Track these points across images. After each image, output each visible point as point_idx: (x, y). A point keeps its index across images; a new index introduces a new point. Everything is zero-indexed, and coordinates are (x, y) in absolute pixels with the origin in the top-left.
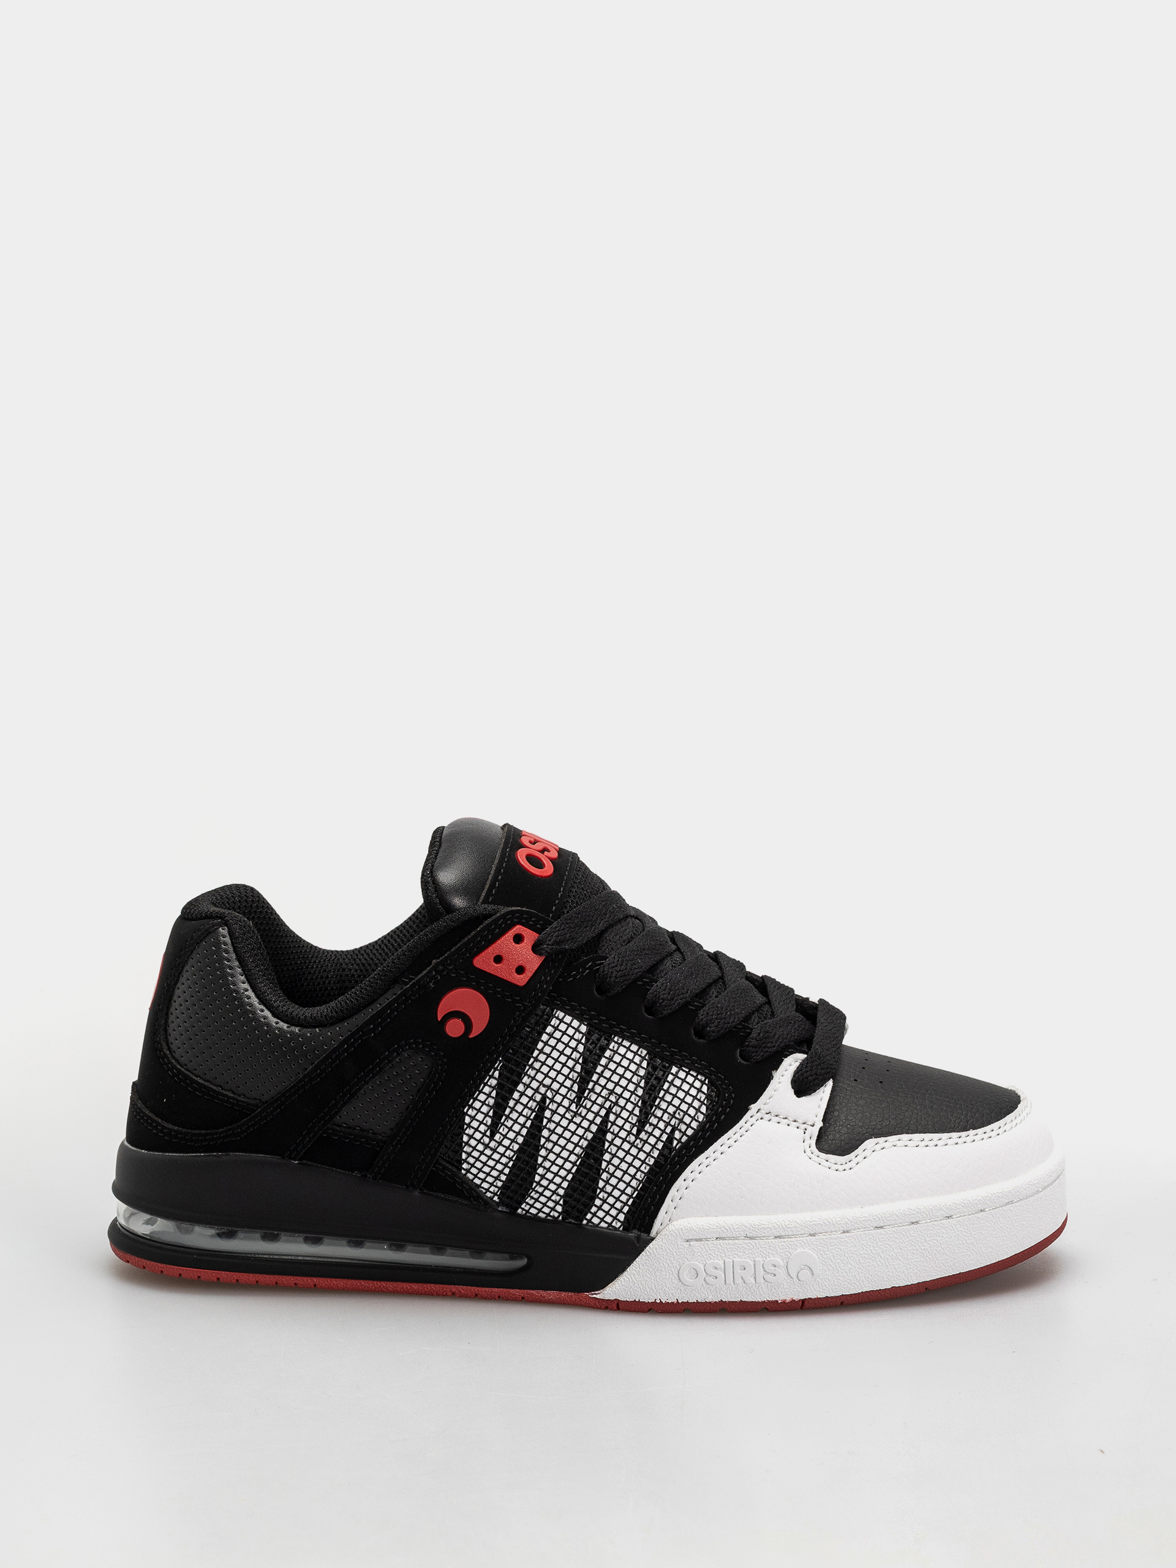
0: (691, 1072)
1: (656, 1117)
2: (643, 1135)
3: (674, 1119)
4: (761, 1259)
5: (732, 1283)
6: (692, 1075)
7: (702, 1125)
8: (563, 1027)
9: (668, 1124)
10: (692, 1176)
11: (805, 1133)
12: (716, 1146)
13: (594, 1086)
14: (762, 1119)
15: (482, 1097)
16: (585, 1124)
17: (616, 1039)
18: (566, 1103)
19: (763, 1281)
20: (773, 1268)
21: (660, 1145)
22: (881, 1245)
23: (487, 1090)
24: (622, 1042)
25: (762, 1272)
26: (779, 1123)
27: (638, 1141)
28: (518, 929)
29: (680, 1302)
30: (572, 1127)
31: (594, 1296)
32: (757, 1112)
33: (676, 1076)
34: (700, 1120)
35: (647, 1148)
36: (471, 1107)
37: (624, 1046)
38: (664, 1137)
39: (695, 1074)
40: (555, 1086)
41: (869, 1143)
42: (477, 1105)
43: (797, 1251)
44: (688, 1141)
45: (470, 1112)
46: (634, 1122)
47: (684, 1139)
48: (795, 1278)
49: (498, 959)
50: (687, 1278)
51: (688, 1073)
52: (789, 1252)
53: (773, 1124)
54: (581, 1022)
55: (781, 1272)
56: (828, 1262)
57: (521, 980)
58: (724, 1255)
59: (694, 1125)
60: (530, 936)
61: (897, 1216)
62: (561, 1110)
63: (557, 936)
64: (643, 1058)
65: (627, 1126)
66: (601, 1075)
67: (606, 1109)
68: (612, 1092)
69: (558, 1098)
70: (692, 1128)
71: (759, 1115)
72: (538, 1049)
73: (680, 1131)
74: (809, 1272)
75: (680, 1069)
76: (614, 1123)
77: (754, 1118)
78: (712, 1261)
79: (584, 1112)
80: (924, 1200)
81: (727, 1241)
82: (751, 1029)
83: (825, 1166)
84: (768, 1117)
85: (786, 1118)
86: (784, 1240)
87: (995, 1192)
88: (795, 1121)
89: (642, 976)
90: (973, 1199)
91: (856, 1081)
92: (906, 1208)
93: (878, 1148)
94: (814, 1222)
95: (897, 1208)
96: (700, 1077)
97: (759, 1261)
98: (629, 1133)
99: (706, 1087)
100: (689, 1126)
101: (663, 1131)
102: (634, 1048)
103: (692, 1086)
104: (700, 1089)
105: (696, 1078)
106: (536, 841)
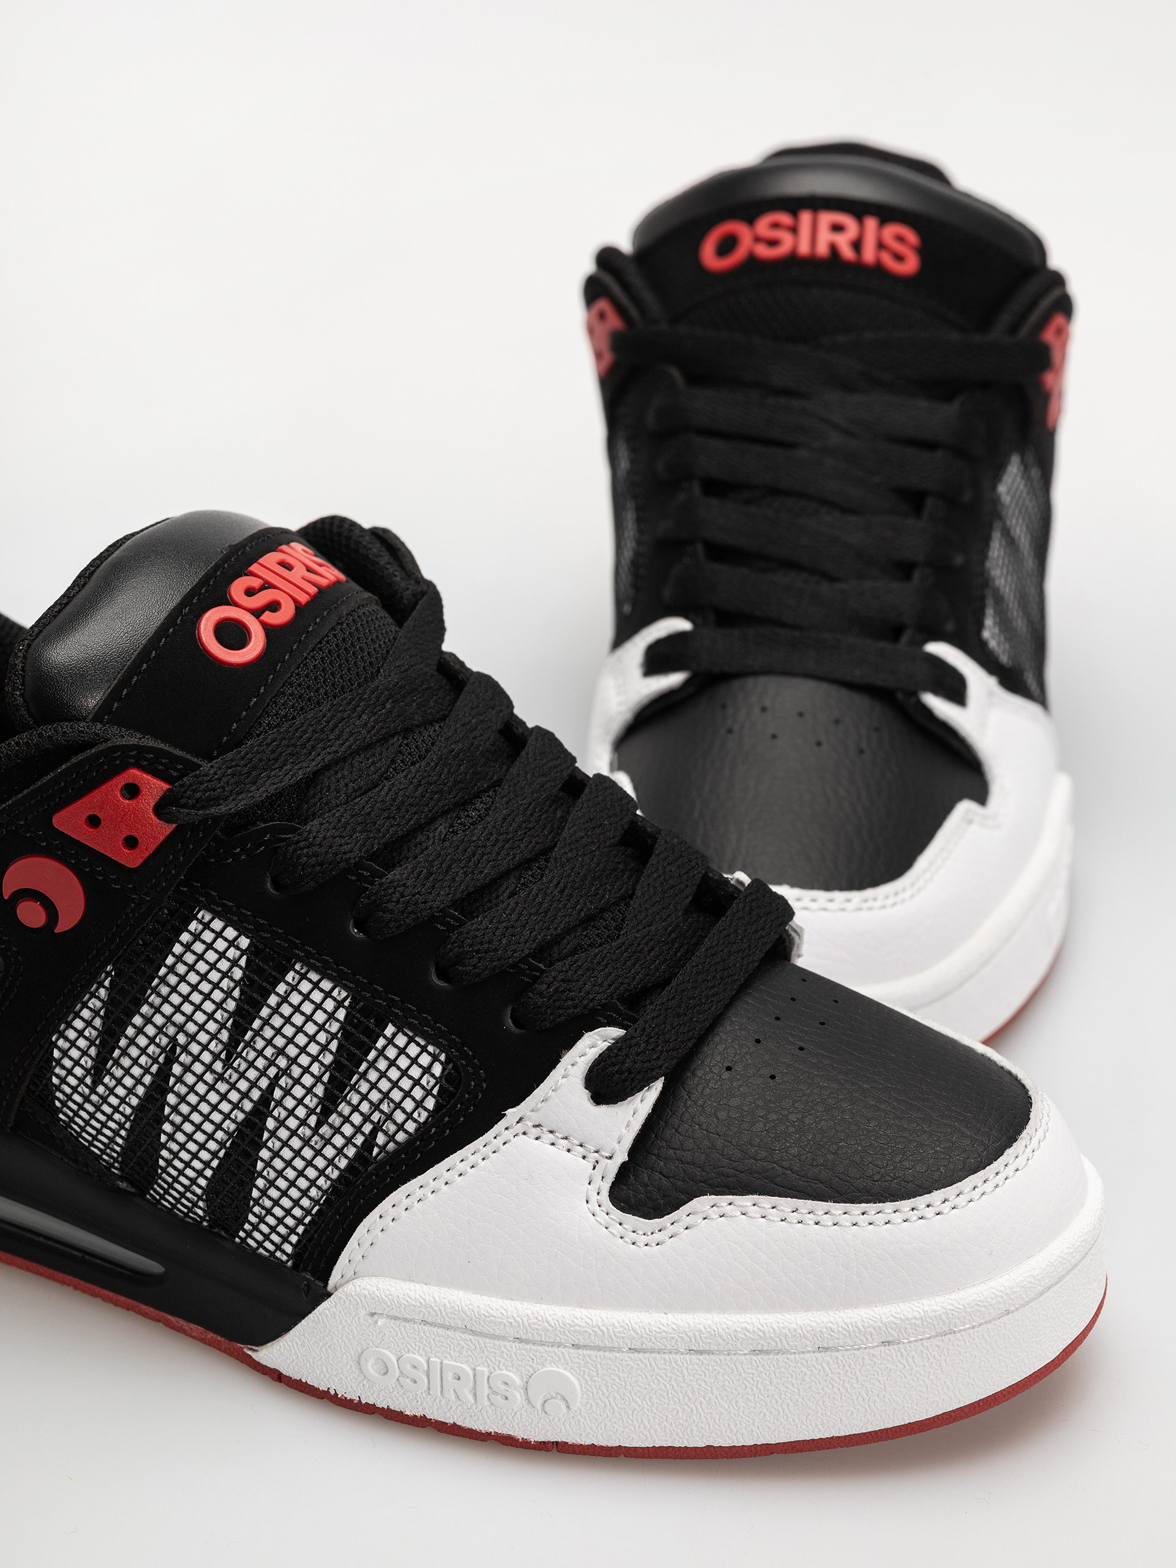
0: (417, 1039)
1: (349, 1103)
2: (325, 1130)
3: (377, 1112)
4: (486, 1369)
5: (439, 1395)
6: (418, 1044)
7: (422, 1127)
8: (208, 936)
9: (366, 1118)
10: (393, 1212)
11: (594, 1168)
12: (439, 1168)
13: (253, 1037)
14: (524, 1133)
15: (78, 1024)
16: (234, 1096)
17: (297, 967)
18: (206, 1057)
19: (486, 1403)
20: (503, 1387)
21: (351, 1152)
22: (691, 1381)
23: (86, 1014)
24: (307, 972)
25: (487, 1391)
26: (553, 1144)
27: (316, 1138)
28: (135, 774)
29: (363, 1402)
30: (213, 1097)
31: (249, 1352)
32: (518, 1122)
33: (390, 1041)
34: (422, 1120)
35: (329, 1152)
36: (62, 1035)
37: (310, 981)
38: (359, 1140)
39: (423, 1043)
40: (191, 1028)
41: (702, 1204)
42: (71, 1034)
43: (545, 1369)
44: (396, 1152)
45: (61, 1043)
46: (312, 1105)
47: (391, 1146)
48: (539, 1407)
49: (93, 822)
50: (371, 1368)
51: (411, 1040)
52: (532, 1366)
53: (543, 1146)
54: (242, 931)
55: (518, 1396)
56: (597, 1393)
57: (132, 859)
58: (429, 1350)
59: (411, 1126)
60: (154, 787)
61: (722, 1338)
62: (198, 1068)
63: (205, 791)
64: (339, 1004)
65: (301, 1112)
66: (266, 1022)
67: (269, 1078)
68: (281, 1052)
69: (195, 1048)
70: (406, 1132)
71: (520, 1128)
72: (166, 966)
73: (386, 1133)
74: (563, 1405)
75: (399, 1030)
76: (279, 1103)
77: (511, 1132)
78: (411, 1355)
79: (234, 1076)
80: (779, 1316)
81: (435, 1329)
82: (542, 972)
83: (615, 1232)
84: (536, 1132)
85: (566, 1138)
86: (526, 1346)
87: (916, 1314)
88: (581, 1146)
89: (358, 865)
90: (872, 1323)
91: (729, 1069)
92: (745, 1325)
93: (714, 1213)
94: (577, 1328)
95: (730, 1323)
96: (431, 1048)
97: (483, 1372)
98: (303, 1122)
99: (437, 1069)
100: (401, 1127)
101: (358, 1129)
102: (326, 985)
103: (414, 1061)
104: (427, 1070)
105: (424, 1049)
106: (262, 588)
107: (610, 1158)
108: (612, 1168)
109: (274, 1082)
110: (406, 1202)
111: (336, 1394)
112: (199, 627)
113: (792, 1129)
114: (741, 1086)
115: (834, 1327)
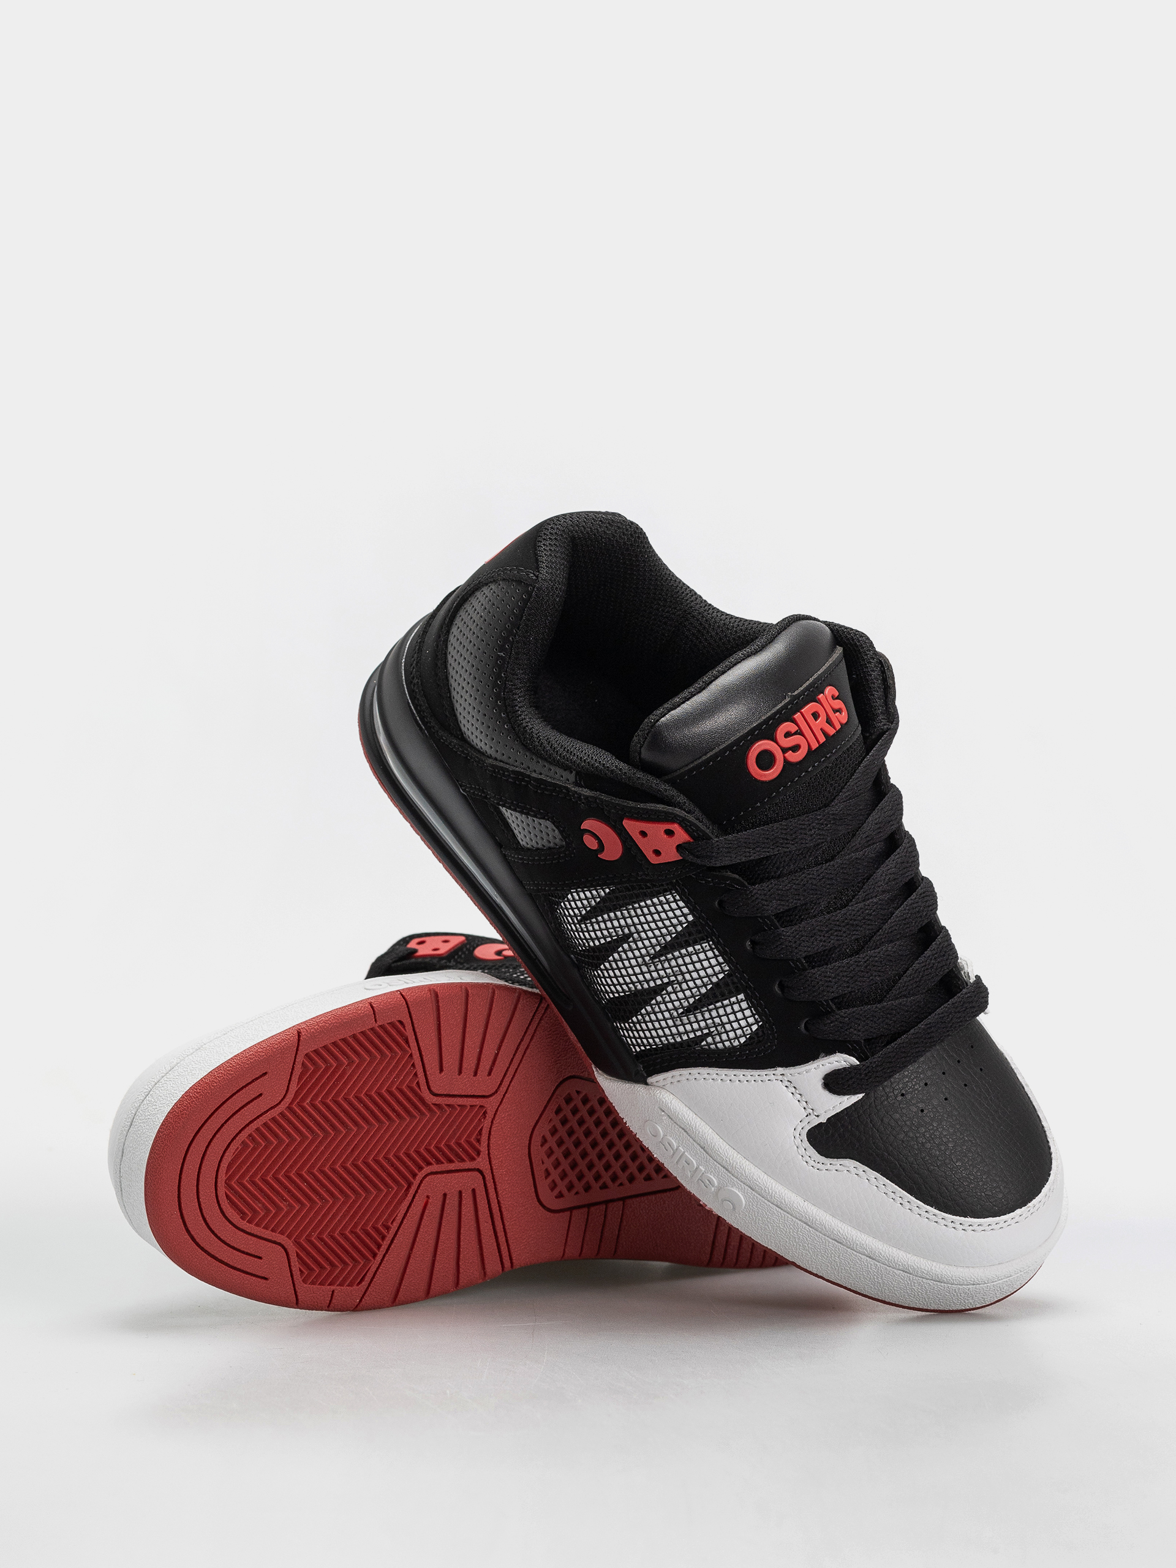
0: (752, 1009)
1: (702, 1016)
2: (684, 1019)
3: (714, 1028)
4: (704, 1170)
5: (675, 1161)
6: (752, 1011)
7: (732, 1048)
9: (707, 1027)
11: (807, 1116)
12: (731, 1072)
14: (781, 1081)
15: (589, 894)
16: (648, 976)
17: (710, 943)
19: (696, 1181)
20: (708, 1182)
21: (692, 1036)
23: (595, 893)
25: (699, 1177)
26: (793, 1094)
27: (678, 1019)
28: (675, 827)
29: (637, 1137)
30: (637, 970)
32: (781, 1075)
33: (739, 1002)
34: (735, 1045)
35: (681, 1029)
36: (577, 892)
37: (714, 953)
38: (699, 1033)
39: (754, 1012)
40: (643, 935)
41: (851, 1163)
42: (583, 895)
43: (731, 1187)
44: (714, 1051)
45: (575, 895)
46: (684, 1005)
47: (713, 1046)
48: (720, 1199)
49: (643, 834)
50: (648, 1129)
51: (749, 1008)
52: (726, 1183)
53: (788, 1092)
54: (691, 913)
55: (713, 1189)
57: (654, 860)
58: (681, 1143)
59: (728, 1044)
60: (682, 837)
64: (723, 971)
65: (677, 1004)
66: (682, 956)
69: (640, 944)
70: (724, 1045)
72: (645, 903)
73: (714, 1039)
74: (732, 1206)
75: (746, 999)
76: (668, 993)
77: (775, 1077)
78: (671, 1138)
79: (652, 968)
80: (859, 1233)
81: (689, 1137)
82: (833, 1011)
83: (800, 1152)
84: (788, 1084)
85: (801, 1095)
86: (728, 1174)
87: (926, 1269)
88: (806, 1102)
89: (768, 917)
90: (902, 1261)
91: (903, 1095)
92: (840, 1229)
93: (854, 1171)
94: (758, 1183)
95: (833, 1224)
96: (756, 1017)
97: (701, 1170)
98: (676, 1009)
99: (755, 1028)
100: (722, 1042)
101: (701, 1029)
102: (720, 959)
103: (745, 1018)
104: (749, 1025)
105: (753, 1015)
106: (796, 733)
107: (818, 1116)
108: (816, 1122)
109: (670, 983)
110: (706, 1076)
111: (626, 1123)
112: (750, 750)
113: (916, 1147)
114: (904, 1108)
115: (883, 1254)
